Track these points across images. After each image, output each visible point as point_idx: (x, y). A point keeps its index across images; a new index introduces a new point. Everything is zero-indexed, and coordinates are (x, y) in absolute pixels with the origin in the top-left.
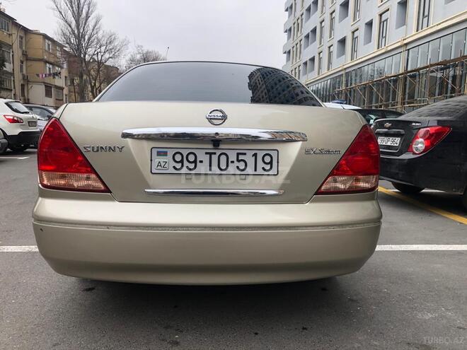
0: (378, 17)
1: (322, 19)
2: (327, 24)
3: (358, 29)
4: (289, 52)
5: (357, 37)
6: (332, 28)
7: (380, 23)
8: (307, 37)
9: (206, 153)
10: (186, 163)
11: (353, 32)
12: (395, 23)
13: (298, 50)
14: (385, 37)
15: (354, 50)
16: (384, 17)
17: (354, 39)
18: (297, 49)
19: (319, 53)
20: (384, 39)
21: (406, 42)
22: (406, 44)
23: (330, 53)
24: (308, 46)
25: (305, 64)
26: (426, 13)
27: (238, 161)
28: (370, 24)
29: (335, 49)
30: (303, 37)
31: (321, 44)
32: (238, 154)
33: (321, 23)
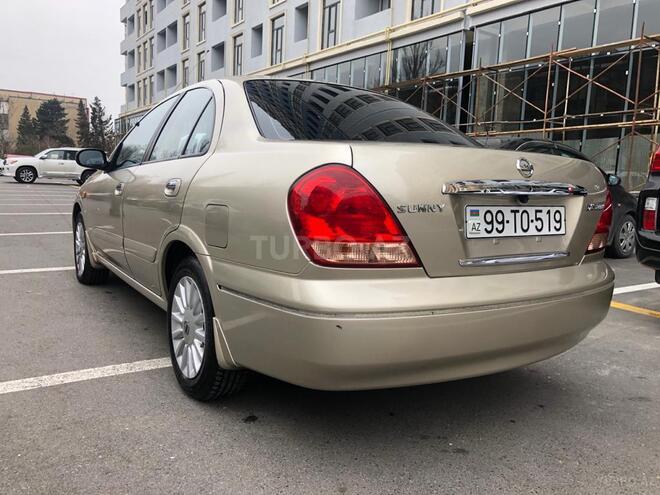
0: (269, 23)
1: (185, 11)
2: (193, 19)
3: (241, 34)
4: (132, 53)
5: (241, 45)
6: (202, 28)
7: (273, 31)
8: (162, 34)
9: (512, 211)
10: (496, 225)
11: (235, 38)
12: (293, 33)
13: (148, 52)
14: (281, 50)
15: (237, 63)
16: (278, 24)
17: (237, 47)
18: (145, 50)
19: (184, 62)
20: (279, 53)
21: (309, 60)
22: (309, 64)
23: (201, 63)
24: (164, 48)
25: (162, 74)
26: (332, 28)
27: (537, 219)
28: (258, 30)
29: (208, 58)
30: (155, 33)
31: (185, 48)
32: (537, 211)
33: (185, 17)
